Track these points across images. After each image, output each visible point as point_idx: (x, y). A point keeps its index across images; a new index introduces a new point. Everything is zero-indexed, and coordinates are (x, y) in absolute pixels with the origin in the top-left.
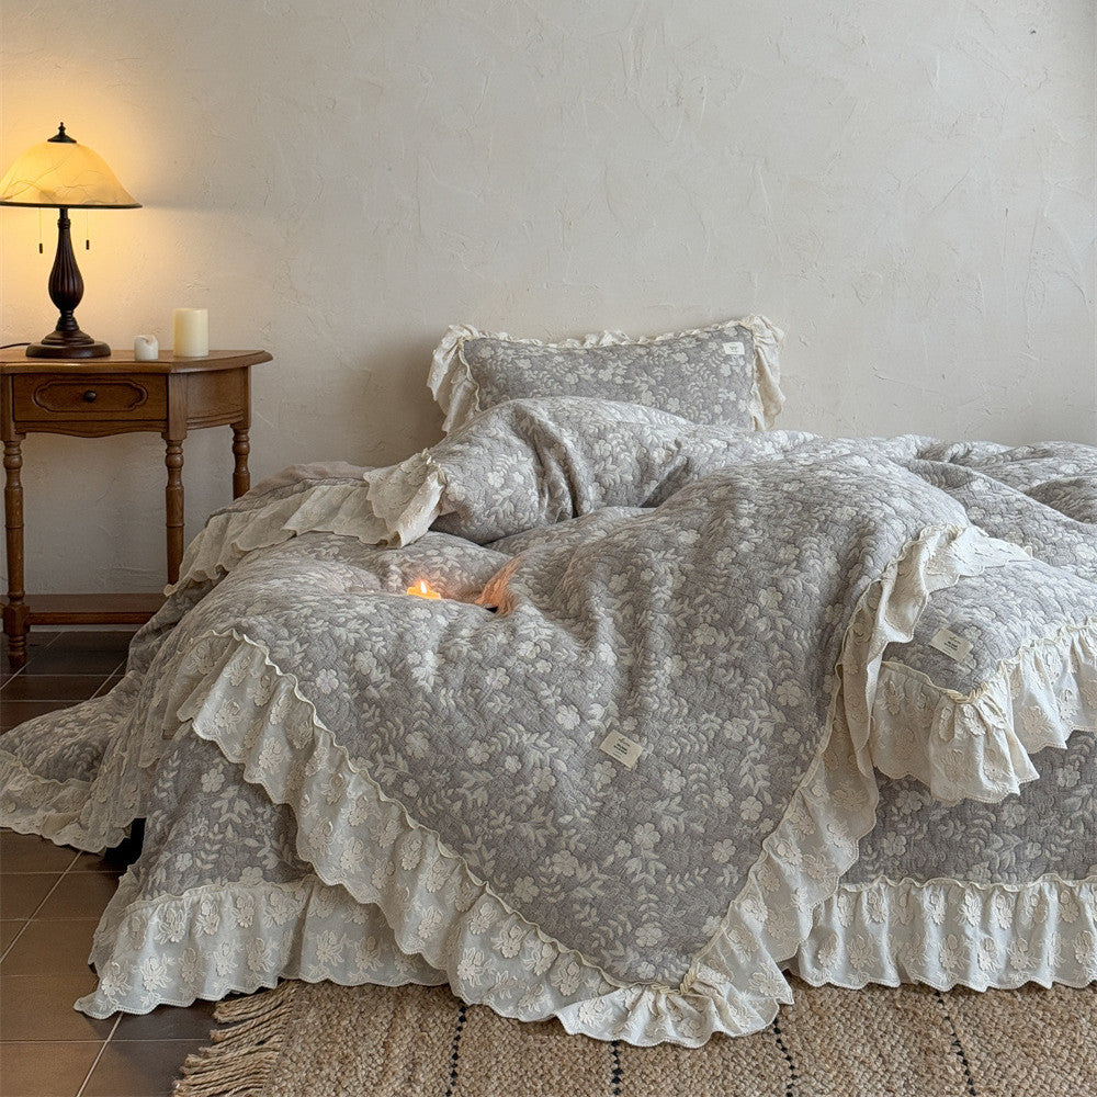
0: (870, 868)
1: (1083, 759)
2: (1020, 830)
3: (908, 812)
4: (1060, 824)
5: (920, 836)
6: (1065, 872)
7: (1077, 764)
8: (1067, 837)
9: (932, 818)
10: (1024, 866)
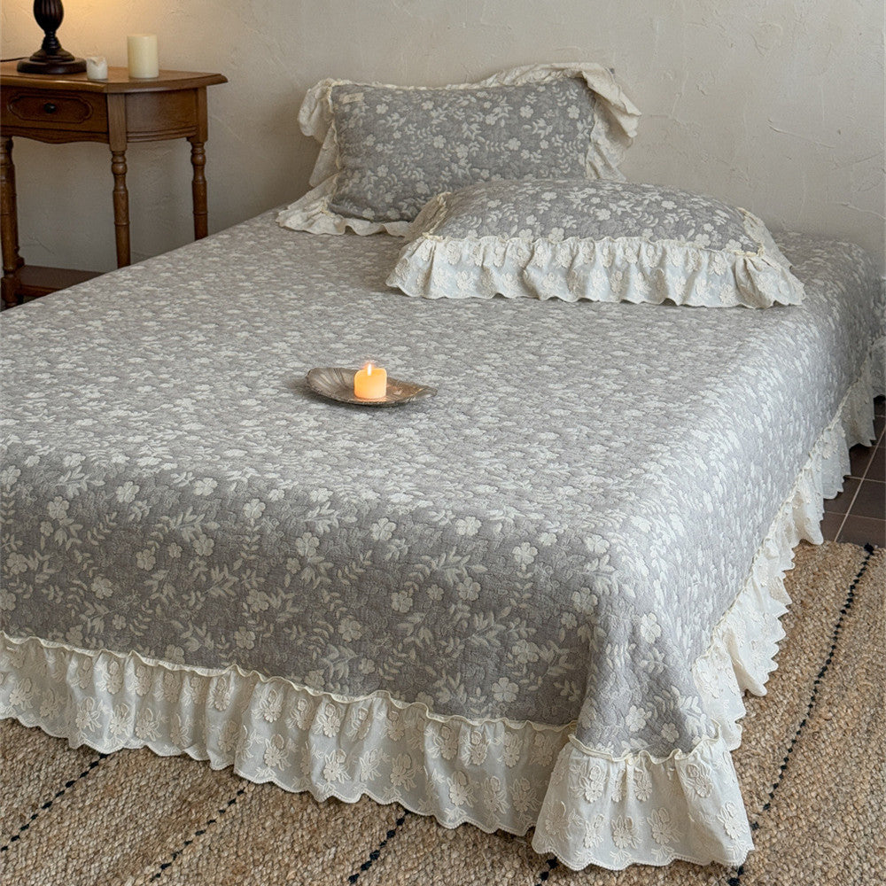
0: (224, 656)
1: (416, 587)
2: (355, 645)
3: (257, 610)
4: (393, 646)
5: (268, 635)
6: (398, 692)
7: (411, 591)
8: (400, 659)
9: (279, 620)
10: (357, 680)
